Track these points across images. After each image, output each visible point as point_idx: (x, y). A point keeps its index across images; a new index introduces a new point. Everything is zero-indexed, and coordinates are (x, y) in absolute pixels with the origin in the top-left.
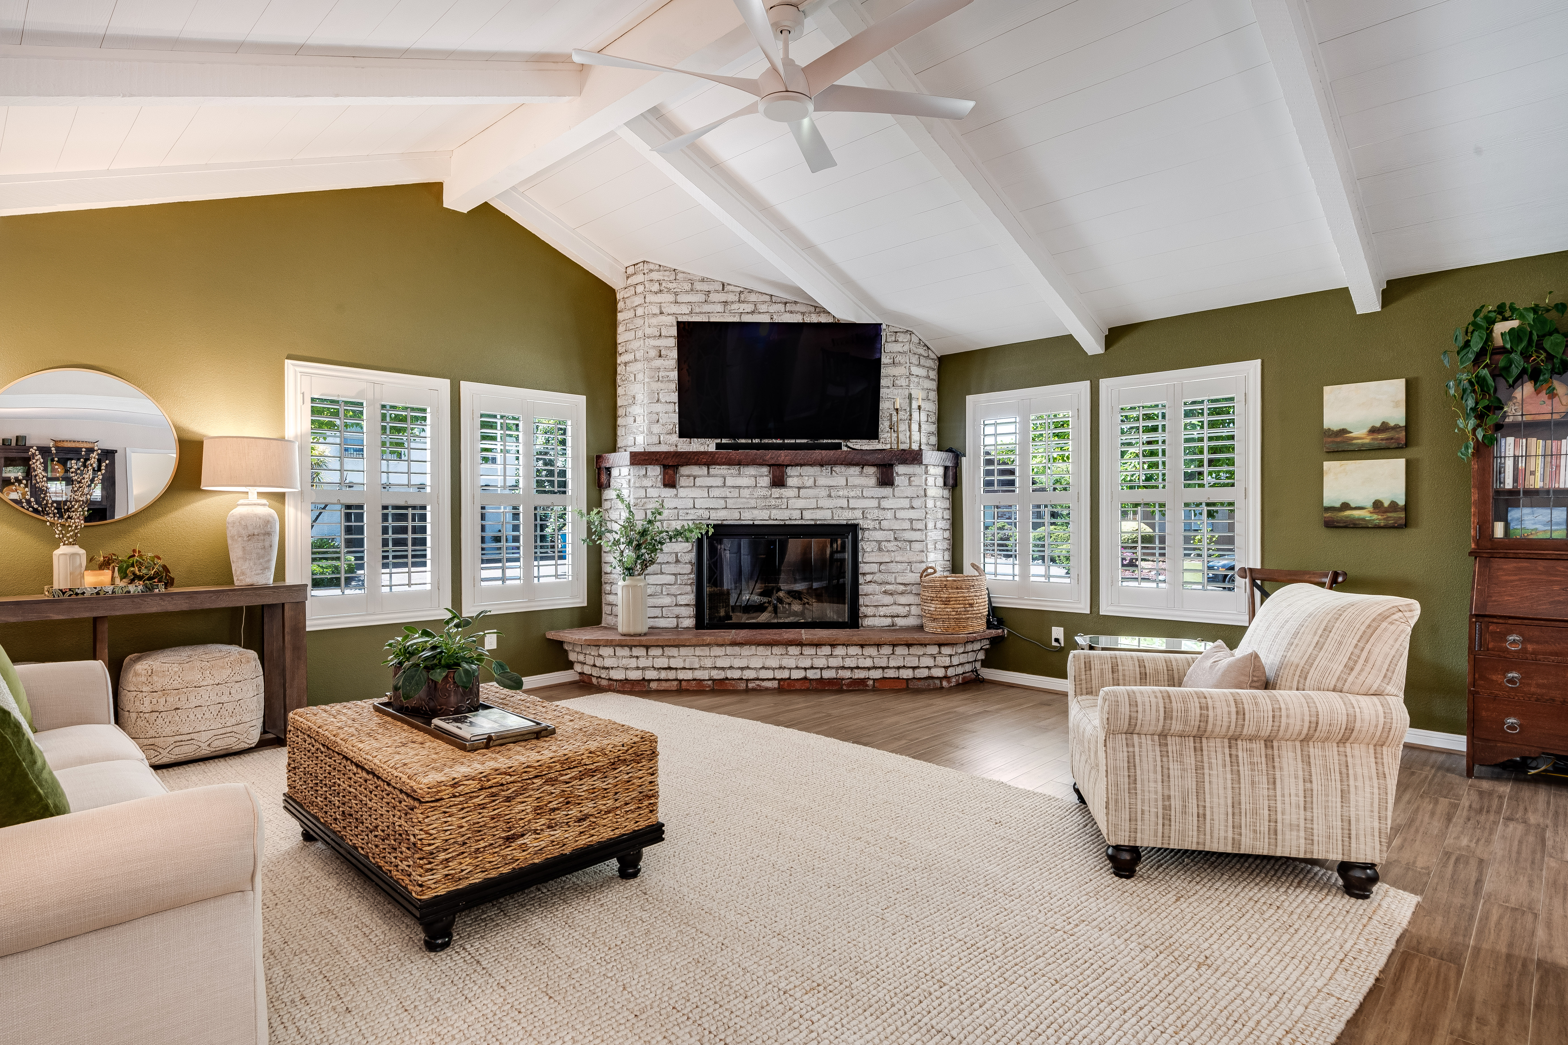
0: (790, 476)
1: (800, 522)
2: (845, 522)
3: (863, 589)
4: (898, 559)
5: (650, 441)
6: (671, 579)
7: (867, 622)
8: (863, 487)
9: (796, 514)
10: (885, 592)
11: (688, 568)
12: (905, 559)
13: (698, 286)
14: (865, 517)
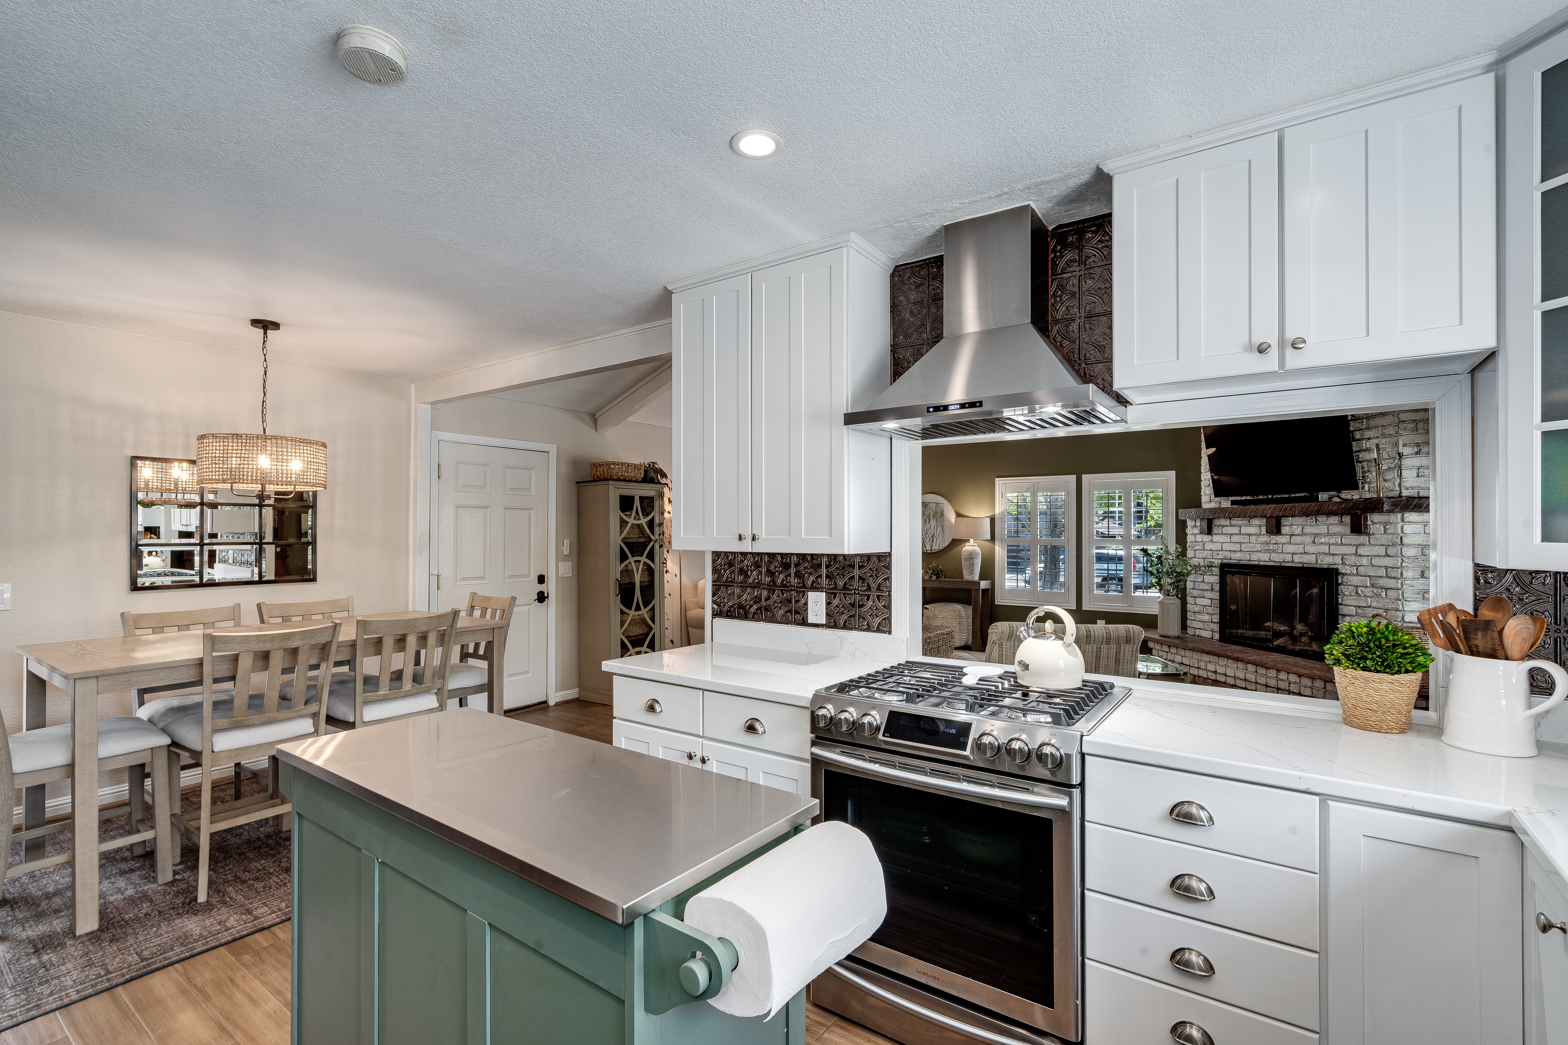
0: (1285, 526)
1: (1290, 565)
2: (1326, 567)
4: (1374, 604)
8: (1340, 535)
9: (1288, 558)
11: (1216, 596)
12: (1380, 605)
14: (1343, 563)
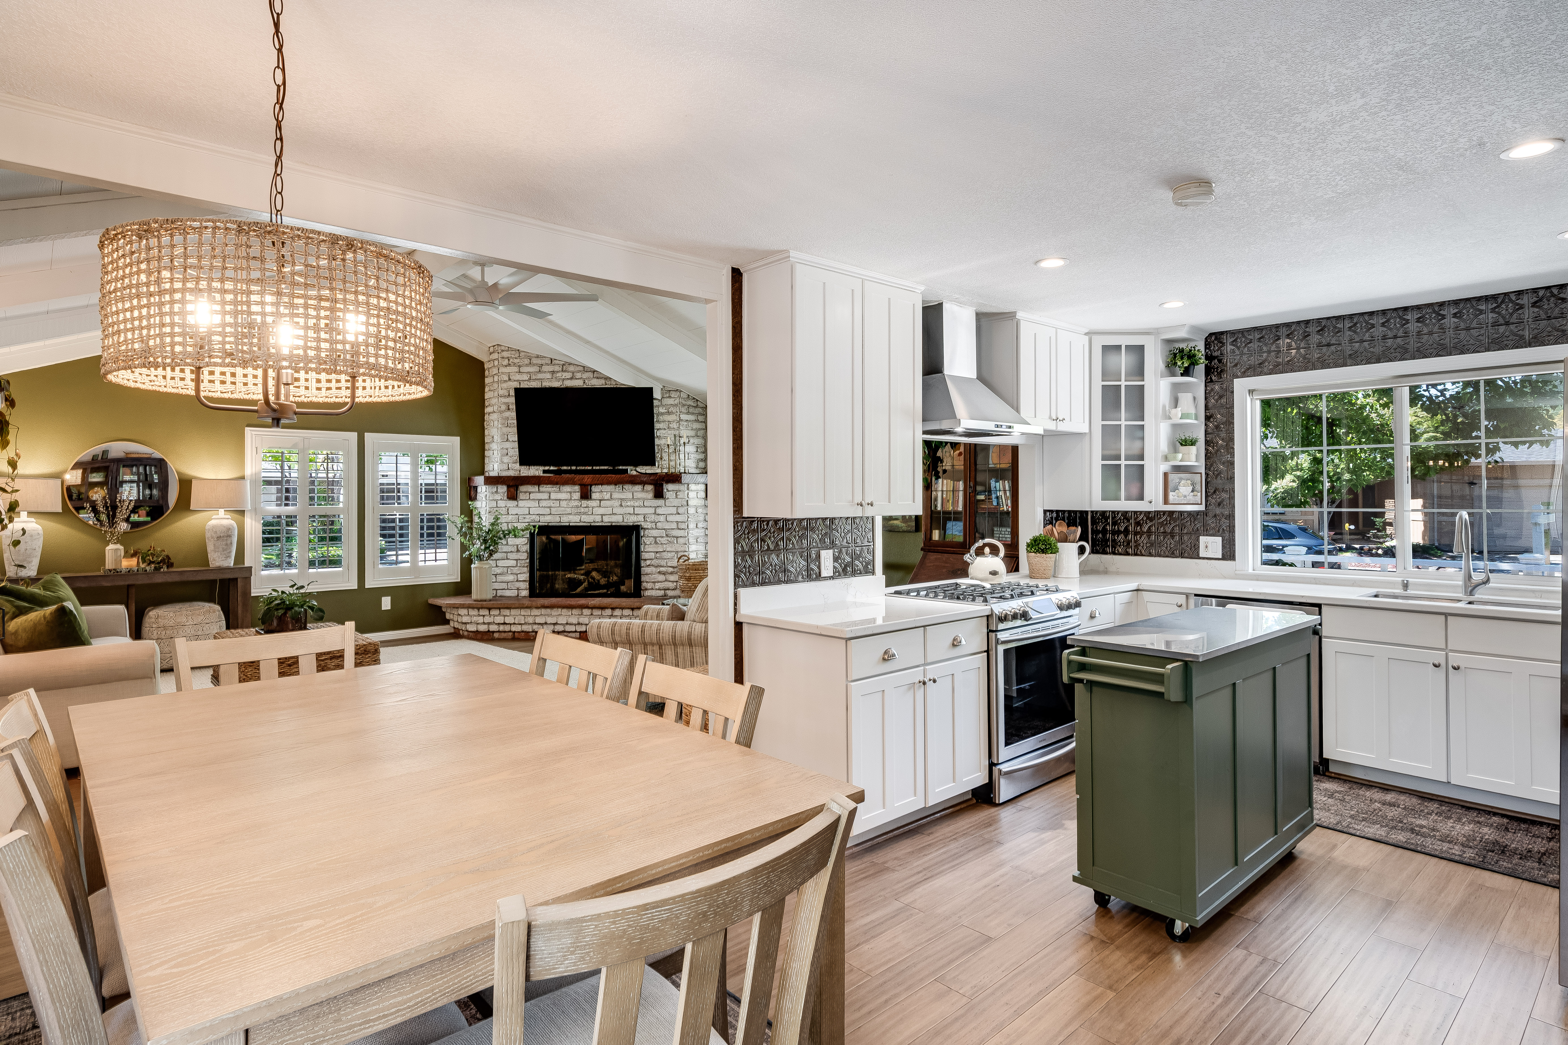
0: (594, 492)
1: (600, 524)
2: (631, 524)
3: (644, 570)
4: (668, 549)
5: (502, 468)
6: (513, 563)
7: (647, 593)
8: (644, 500)
9: (598, 518)
10: (660, 573)
11: (525, 556)
12: (673, 549)
13: (534, 361)
14: (645, 521)
